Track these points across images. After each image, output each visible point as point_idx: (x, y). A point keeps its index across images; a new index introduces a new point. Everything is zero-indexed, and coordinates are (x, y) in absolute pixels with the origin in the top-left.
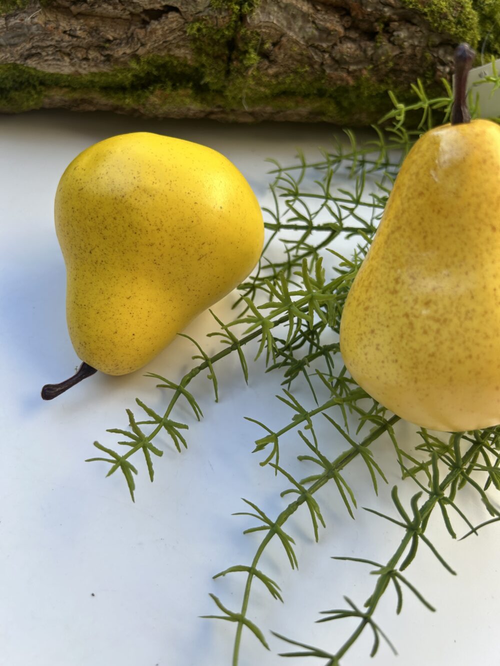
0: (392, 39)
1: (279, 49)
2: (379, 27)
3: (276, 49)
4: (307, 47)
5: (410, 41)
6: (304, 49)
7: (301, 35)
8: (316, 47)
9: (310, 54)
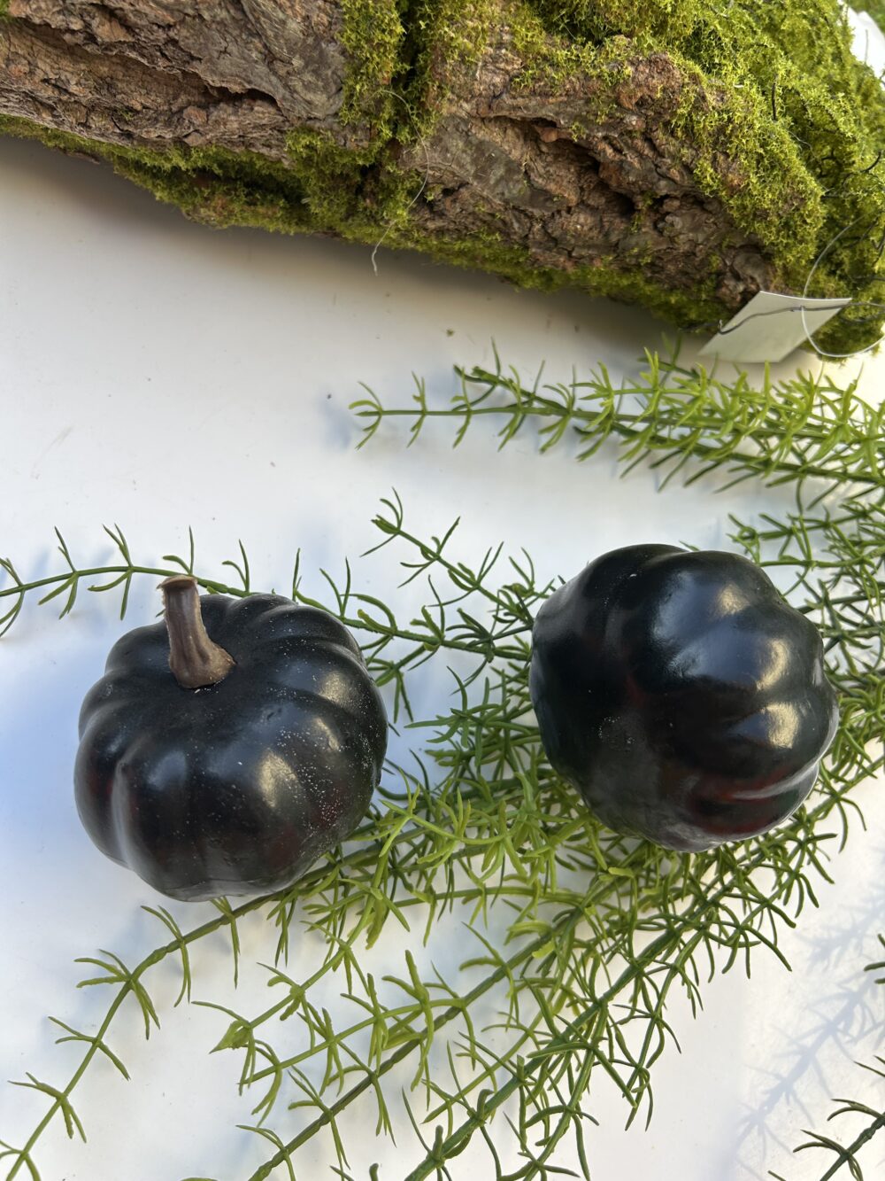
0: (661, 225)
1: (454, 201)
2: (642, 204)
3: (449, 199)
4: (506, 209)
5: (691, 235)
6: (500, 210)
7: (499, 190)
8: (523, 211)
9: (507, 219)
